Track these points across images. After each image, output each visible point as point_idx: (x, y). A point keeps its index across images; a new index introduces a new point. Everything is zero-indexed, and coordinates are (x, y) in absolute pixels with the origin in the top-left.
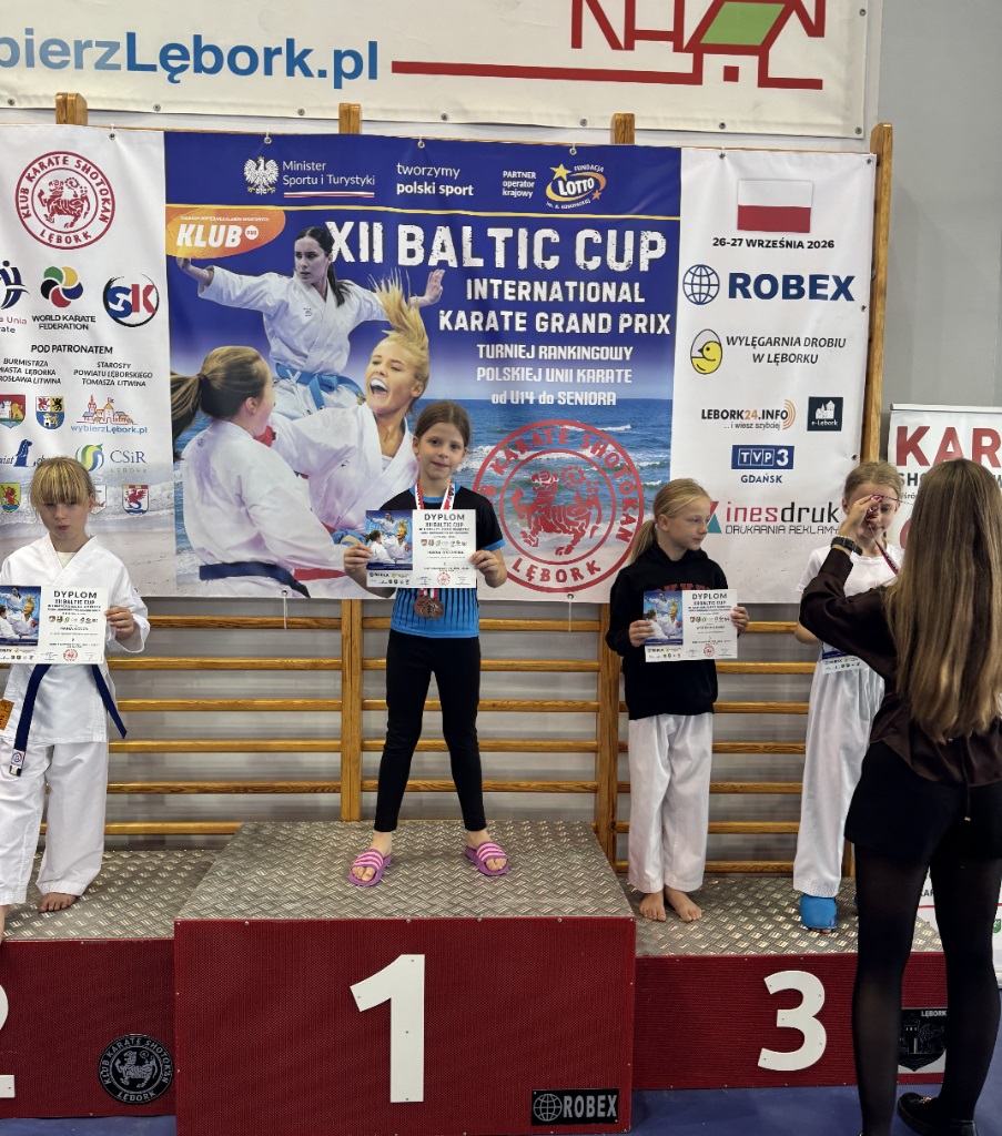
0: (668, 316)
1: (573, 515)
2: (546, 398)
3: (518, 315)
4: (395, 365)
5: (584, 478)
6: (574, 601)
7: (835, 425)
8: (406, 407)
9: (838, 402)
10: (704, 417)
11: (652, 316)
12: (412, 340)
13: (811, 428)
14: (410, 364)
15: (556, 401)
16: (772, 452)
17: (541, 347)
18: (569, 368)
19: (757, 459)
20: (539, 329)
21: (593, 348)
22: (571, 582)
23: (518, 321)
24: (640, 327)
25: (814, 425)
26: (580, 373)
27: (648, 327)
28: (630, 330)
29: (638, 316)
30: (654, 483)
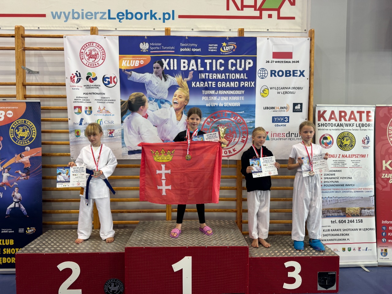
0: (254, 82)
1: (229, 136)
2: (221, 105)
3: (213, 82)
4: (180, 96)
5: (232, 126)
6: (229, 159)
7: (300, 110)
8: (183, 108)
9: (301, 104)
10: (264, 109)
11: (250, 82)
12: (185, 90)
13: (294, 111)
14: (184, 96)
15: (223, 105)
16: (283, 118)
17: (219, 91)
18: (227, 97)
19: (279, 120)
20: (219, 86)
21: (234, 91)
22: (228, 154)
23: (213, 84)
24: (246, 85)
25: (295, 110)
26: (230, 98)
27: (248, 85)
28: (243, 86)
29: (246, 82)
30: (251, 127)
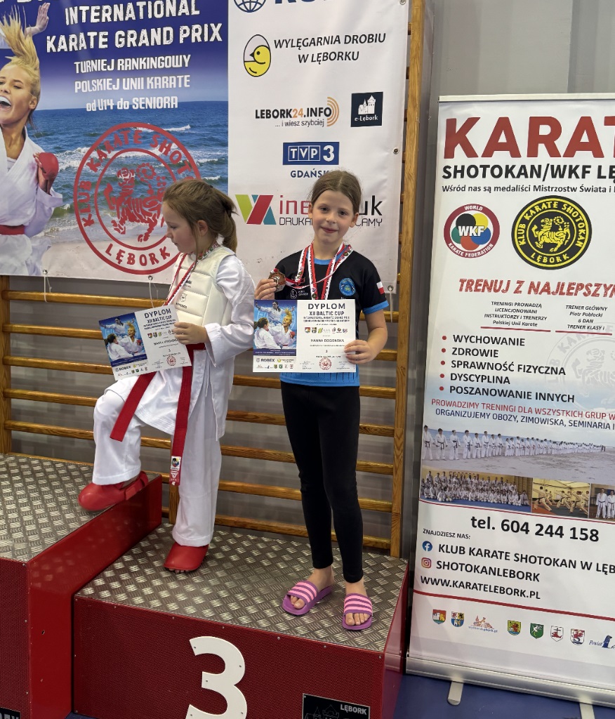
0: (220, 25)
1: (147, 207)
2: (123, 104)
3: (102, 34)
4: (17, 84)
5: (155, 174)
6: (153, 282)
7: (376, 120)
9: (379, 96)
10: (257, 117)
11: (206, 26)
12: (28, 63)
13: (354, 124)
14: (28, 83)
15: (131, 106)
17: (119, 60)
19: (304, 155)
20: (118, 45)
21: (159, 58)
22: (150, 266)
23: (101, 40)
24: (196, 36)
25: (357, 121)
26: (149, 81)
27: (202, 36)
28: (188, 39)
29: (195, 27)
